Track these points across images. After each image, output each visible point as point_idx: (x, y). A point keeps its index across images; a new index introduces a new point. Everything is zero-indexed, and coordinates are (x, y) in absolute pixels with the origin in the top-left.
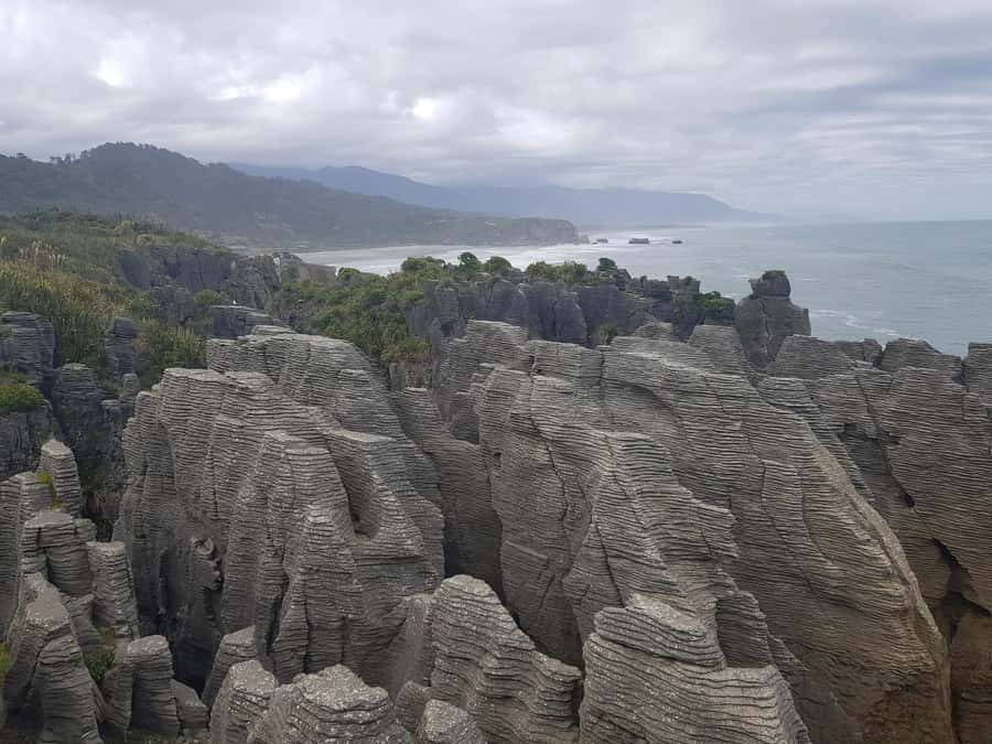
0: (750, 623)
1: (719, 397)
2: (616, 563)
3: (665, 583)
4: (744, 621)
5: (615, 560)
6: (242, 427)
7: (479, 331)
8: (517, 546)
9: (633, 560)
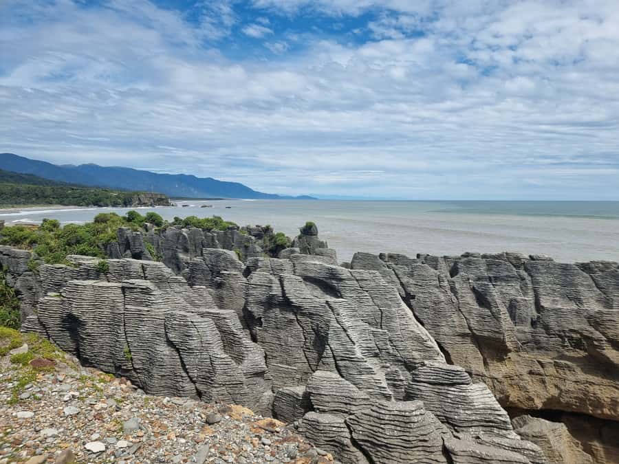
0: (399, 383)
1: (357, 280)
2: (341, 363)
3: (368, 369)
4: (396, 383)
5: (340, 362)
6: (148, 311)
7: (211, 254)
8: (279, 365)
9: (350, 360)
